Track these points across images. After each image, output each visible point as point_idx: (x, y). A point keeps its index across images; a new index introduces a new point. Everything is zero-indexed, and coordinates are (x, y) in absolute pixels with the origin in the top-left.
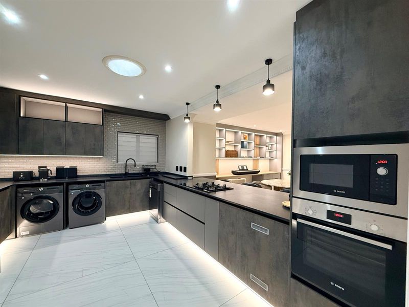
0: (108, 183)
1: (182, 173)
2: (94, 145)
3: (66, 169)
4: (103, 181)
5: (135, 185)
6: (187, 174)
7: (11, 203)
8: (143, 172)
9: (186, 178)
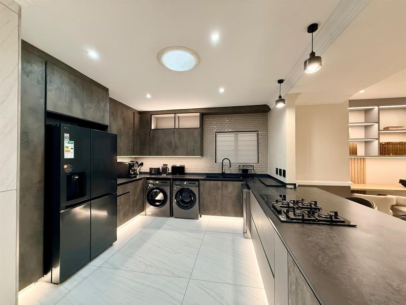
0: (201, 182)
1: (281, 178)
2: (194, 146)
3: (178, 167)
4: (198, 180)
5: (226, 186)
6: (287, 180)
7: (144, 190)
8: (241, 173)
9: (284, 185)
